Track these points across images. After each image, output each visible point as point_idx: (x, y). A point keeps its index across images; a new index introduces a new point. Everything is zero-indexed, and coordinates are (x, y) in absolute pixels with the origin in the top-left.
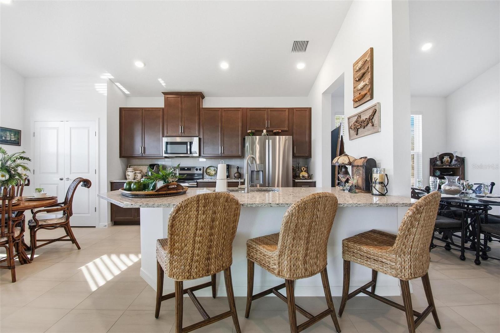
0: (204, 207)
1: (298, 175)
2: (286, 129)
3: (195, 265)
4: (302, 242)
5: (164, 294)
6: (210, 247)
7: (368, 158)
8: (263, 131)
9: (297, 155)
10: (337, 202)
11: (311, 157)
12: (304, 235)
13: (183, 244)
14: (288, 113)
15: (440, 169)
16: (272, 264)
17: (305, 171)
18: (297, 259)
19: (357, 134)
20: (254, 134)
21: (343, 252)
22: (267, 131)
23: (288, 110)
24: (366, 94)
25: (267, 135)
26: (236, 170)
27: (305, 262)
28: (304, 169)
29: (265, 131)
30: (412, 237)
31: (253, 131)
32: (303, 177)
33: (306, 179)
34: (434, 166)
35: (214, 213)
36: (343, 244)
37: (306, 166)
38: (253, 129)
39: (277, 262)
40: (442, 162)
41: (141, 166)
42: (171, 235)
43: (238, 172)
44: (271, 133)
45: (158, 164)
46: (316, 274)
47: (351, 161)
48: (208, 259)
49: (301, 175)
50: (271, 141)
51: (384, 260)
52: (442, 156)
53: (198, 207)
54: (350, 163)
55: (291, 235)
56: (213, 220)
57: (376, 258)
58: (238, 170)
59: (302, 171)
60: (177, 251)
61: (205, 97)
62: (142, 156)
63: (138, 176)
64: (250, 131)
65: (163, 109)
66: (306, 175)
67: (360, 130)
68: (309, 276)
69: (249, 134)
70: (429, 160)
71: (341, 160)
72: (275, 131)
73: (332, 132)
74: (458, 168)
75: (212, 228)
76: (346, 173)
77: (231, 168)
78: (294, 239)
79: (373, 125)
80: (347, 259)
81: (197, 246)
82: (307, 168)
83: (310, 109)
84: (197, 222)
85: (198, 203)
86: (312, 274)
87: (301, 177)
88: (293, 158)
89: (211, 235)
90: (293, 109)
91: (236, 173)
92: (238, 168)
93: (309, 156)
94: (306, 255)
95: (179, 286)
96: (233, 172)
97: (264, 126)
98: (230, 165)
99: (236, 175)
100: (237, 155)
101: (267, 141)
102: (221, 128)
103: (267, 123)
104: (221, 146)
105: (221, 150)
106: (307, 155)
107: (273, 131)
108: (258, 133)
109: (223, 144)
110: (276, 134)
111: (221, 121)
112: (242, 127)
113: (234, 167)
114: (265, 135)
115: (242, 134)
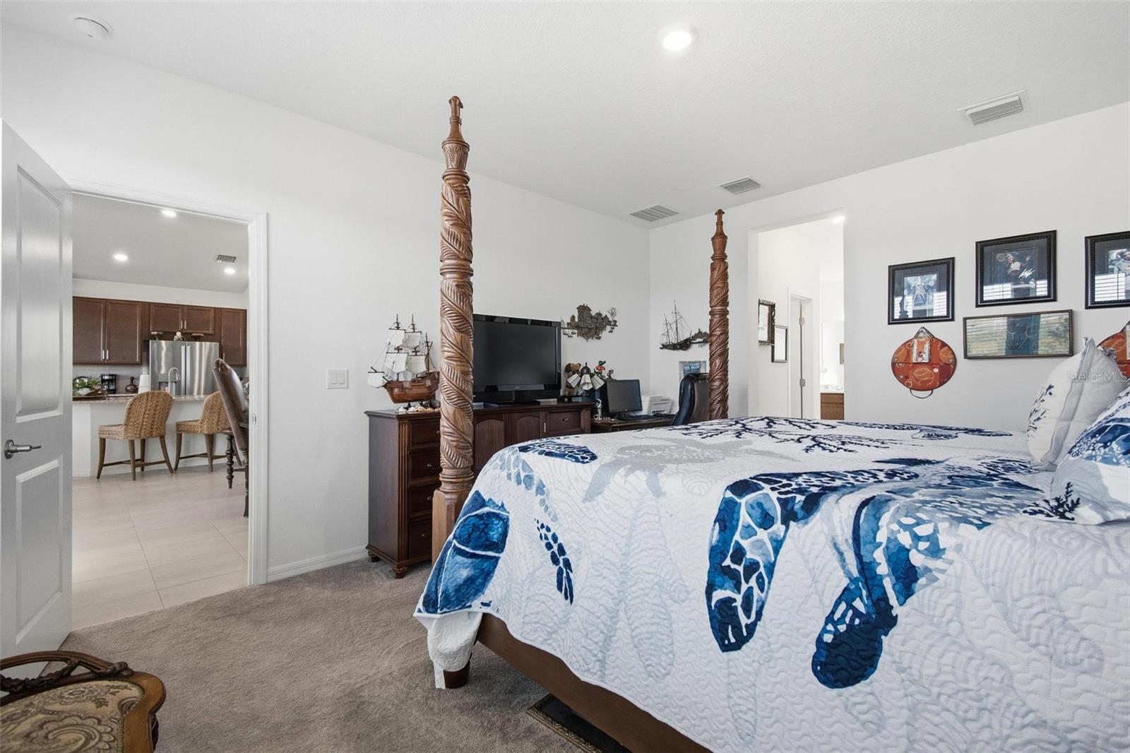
2: (210, 332)
3: (143, 431)
4: (216, 415)
5: (105, 463)
6: (153, 422)
8: (176, 333)
14: (213, 314)
16: (197, 430)
20: (161, 338)
22: (182, 334)
23: (215, 310)
25: (183, 340)
26: (129, 382)
29: (179, 334)
31: (161, 333)
35: (157, 402)
38: (160, 329)
44: (189, 336)
48: (152, 428)
50: (188, 348)
53: (148, 398)
56: (156, 406)
58: (131, 381)
60: (130, 424)
64: (156, 333)
69: (154, 338)
72: (195, 334)
75: (155, 410)
77: (119, 379)
78: (210, 414)
81: (145, 420)
83: (245, 311)
84: (146, 406)
85: (149, 396)
89: (155, 414)
90: (221, 309)
91: (128, 385)
92: (132, 379)
94: (218, 422)
95: (132, 443)
96: (123, 384)
97: (178, 325)
98: (119, 376)
99: (128, 388)
100: (132, 361)
101: (183, 347)
102: (105, 325)
103: (183, 325)
104: (104, 349)
105: (104, 355)
106: (241, 363)
107: (191, 334)
108: (168, 336)
109: (108, 346)
110: (197, 339)
111: (105, 316)
112: (142, 326)
113: (125, 377)
114: (179, 340)
115: (141, 335)
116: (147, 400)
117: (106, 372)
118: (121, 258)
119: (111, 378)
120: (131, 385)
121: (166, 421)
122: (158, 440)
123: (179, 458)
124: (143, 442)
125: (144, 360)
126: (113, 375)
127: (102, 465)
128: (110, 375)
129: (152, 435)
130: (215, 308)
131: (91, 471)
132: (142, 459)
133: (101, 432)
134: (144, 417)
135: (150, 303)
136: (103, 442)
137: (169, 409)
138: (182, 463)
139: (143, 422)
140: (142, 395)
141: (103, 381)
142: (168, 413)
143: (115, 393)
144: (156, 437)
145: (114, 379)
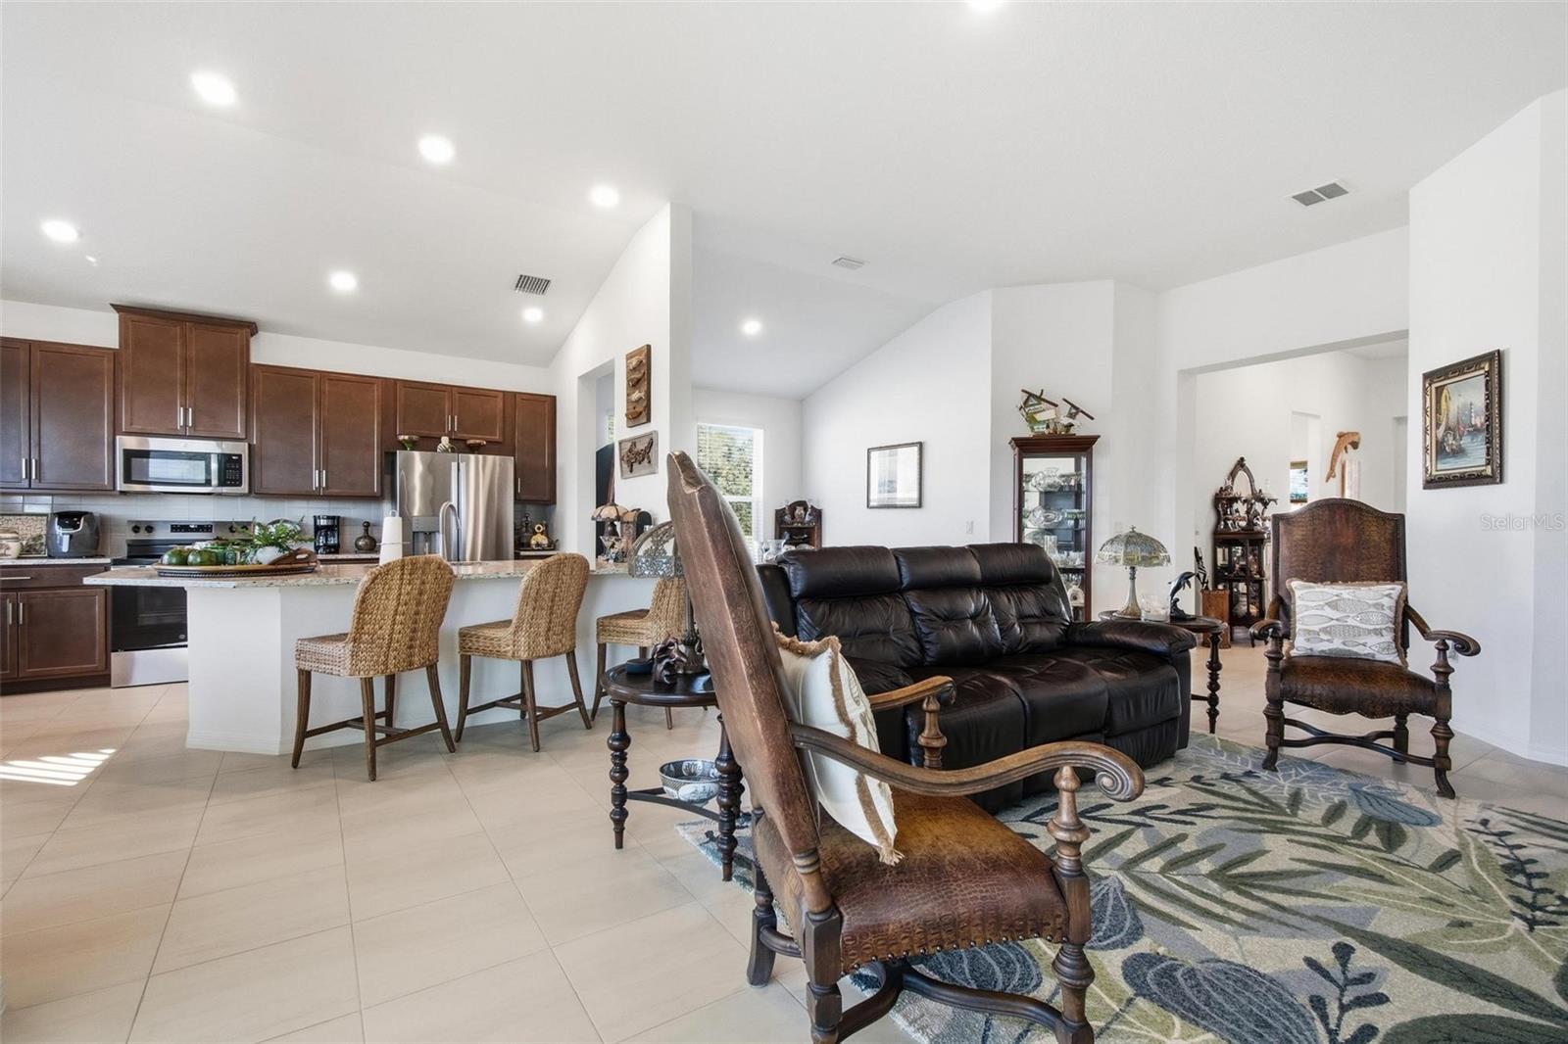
0: (410, 574)
1: (525, 541)
2: (497, 437)
3: (393, 654)
4: (544, 613)
5: (309, 728)
6: (414, 631)
7: (642, 510)
8: (440, 438)
9: (523, 497)
10: (588, 567)
11: (555, 503)
12: (547, 604)
13: (377, 626)
14: (501, 404)
15: (790, 530)
16: (503, 646)
17: (542, 533)
18: (538, 635)
19: (631, 471)
20: (415, 446)
21: (598, 634)
22: (451, 440)
23: (504, 396)
24: (641, 413)
25: (453, 451)
26: (360, 531)
27: (547, 639)
28: (539, 528)
29: (445, 440)
30: (666, 599)
31: (415, 437)
32: (538, 545)
33: (543, 550)
34: (781, 524)
35: (423, 583)
36: (598, 623)
37: (544, 522)
38: (413, 432)
39: (511, 642)
40: (793, 517)
41: (11, 517)
42: (360, 613)
43: (367, 536)
44: (462, 445)
45: (91, 513)
46: (561, 654)
47: (620, 514)
48: (410, 647)
49: (533, 542)
50: (462, 465)
51: (640, 631)
52: (793, 507)
53: (402, 574)
54: (618, 518)
55: (531, 603)
56: (421, 593)
57: (632, 631)
58: (366, 531)
59: (535, 533)
60: (365, 637)
61: (257, 332)
62: (30, 488)
63: (8, 549)
64: (406, 437)
65: (114, 353)
66: (544, 541)
67: (635, 466)
68: (551, 656)
69: (402, 446)
70: (774, 513)
71: (608, 512)
72: (471, 442)
73: (598, 453)
74: (813, 528)
75: (418, 604)
76: (614, 533)
77: (343, 526)
78: (534, 609)
79: (649, 462)
80: (602, 641)
81: (398, 628)
82: (546, 526)
83: (554, 398)
84: (400, 595)
85: (403, 570)
86: (556, 654)
87: (534, 547)
88: (515, 503)
89: (417, 613)
90: (514, 394)
91: (361, 538)
92: (367, 525)
93: (554, 502)
95: (368, 684)
96: (352, 535)
97: (443, 425)
98: (344, 519)
99: (360, 543)
100: (366, 492)
101: (454, 465)
102: (319, 422)
103: (452, 422)
104: (318, 468)
105: (317, 479)
106: (546, 498)
107: (465, 440)
108: (427, 443)
109: (326, 463)
110: (474, 449)
111: (319, 404)
112: (383, 424)
113: (354, 522)
114: (446, 451)
115: (382, 442)
116: (402, 579)
117: (323, 510)
118: (343, 282)
119: (330, 523)
120: (364, 537)
121: (440, 625)
122: (422, 675)
123: (465, 711)
124: (391, 681)
125: (388, 490)
126: (333, 518)
127: (303, 733)
128: (328, 518)
129: (411, 664)
130: (504, 392)
131: (282, 743)
132: (388, 714)
133: (300, 653)
134: (394, 623)
135: (396, 381)
136: (305, 677)
137: (446, 598)
138: (469, 721)
139: (391, 635)
140: (389, 568)
141: (317, 528)
142: (444, 608)
143: (337, 552)
144: (422, 666)
145: (335, 525)
